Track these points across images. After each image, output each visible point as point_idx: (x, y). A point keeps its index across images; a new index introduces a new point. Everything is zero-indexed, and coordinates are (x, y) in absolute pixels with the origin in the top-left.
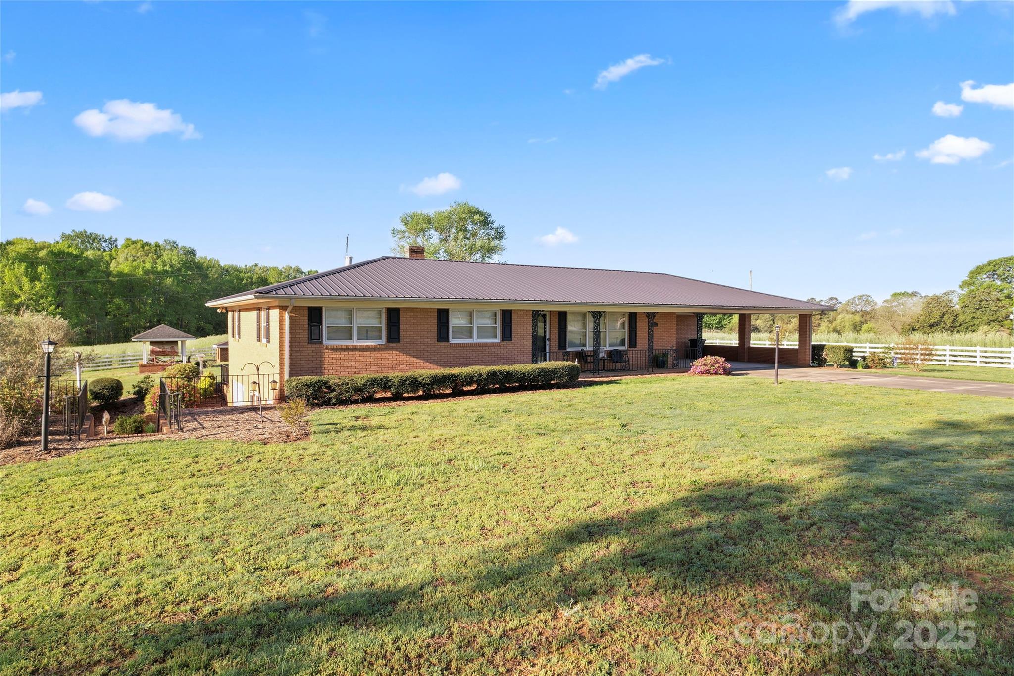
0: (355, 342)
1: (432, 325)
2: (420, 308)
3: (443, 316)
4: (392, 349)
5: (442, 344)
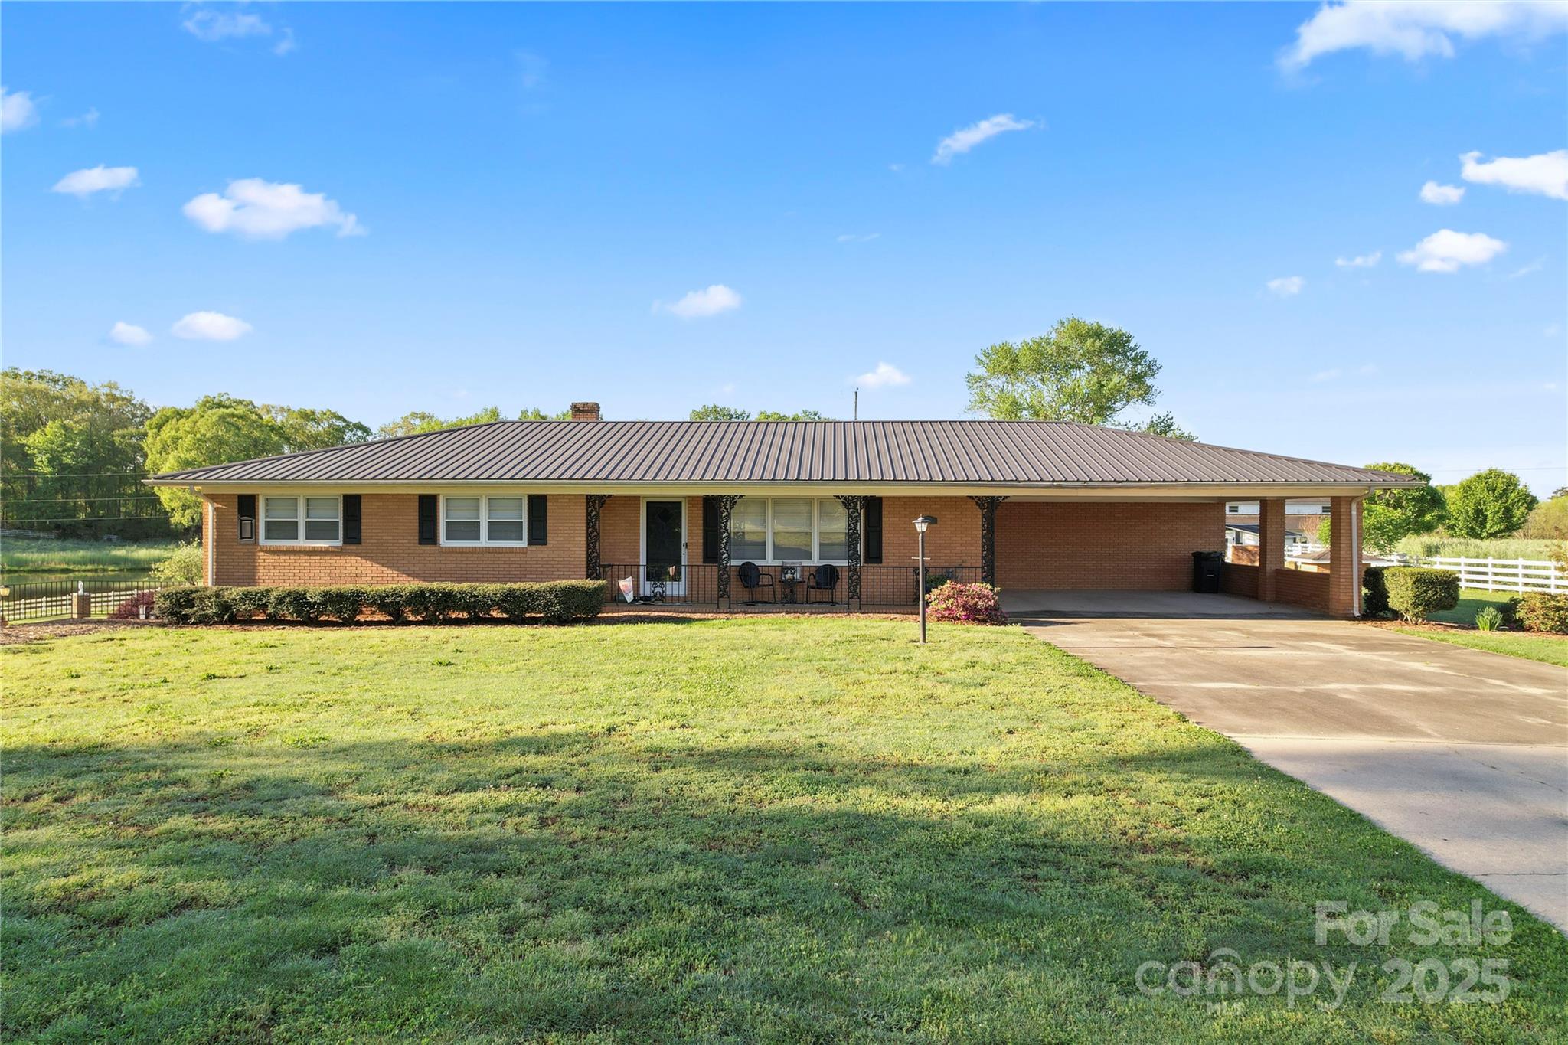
0: (302, 542)
1: (411, 519)
2: (393, 495)
3: (427, 506)
4: (350, 553)
5: (427, 548)
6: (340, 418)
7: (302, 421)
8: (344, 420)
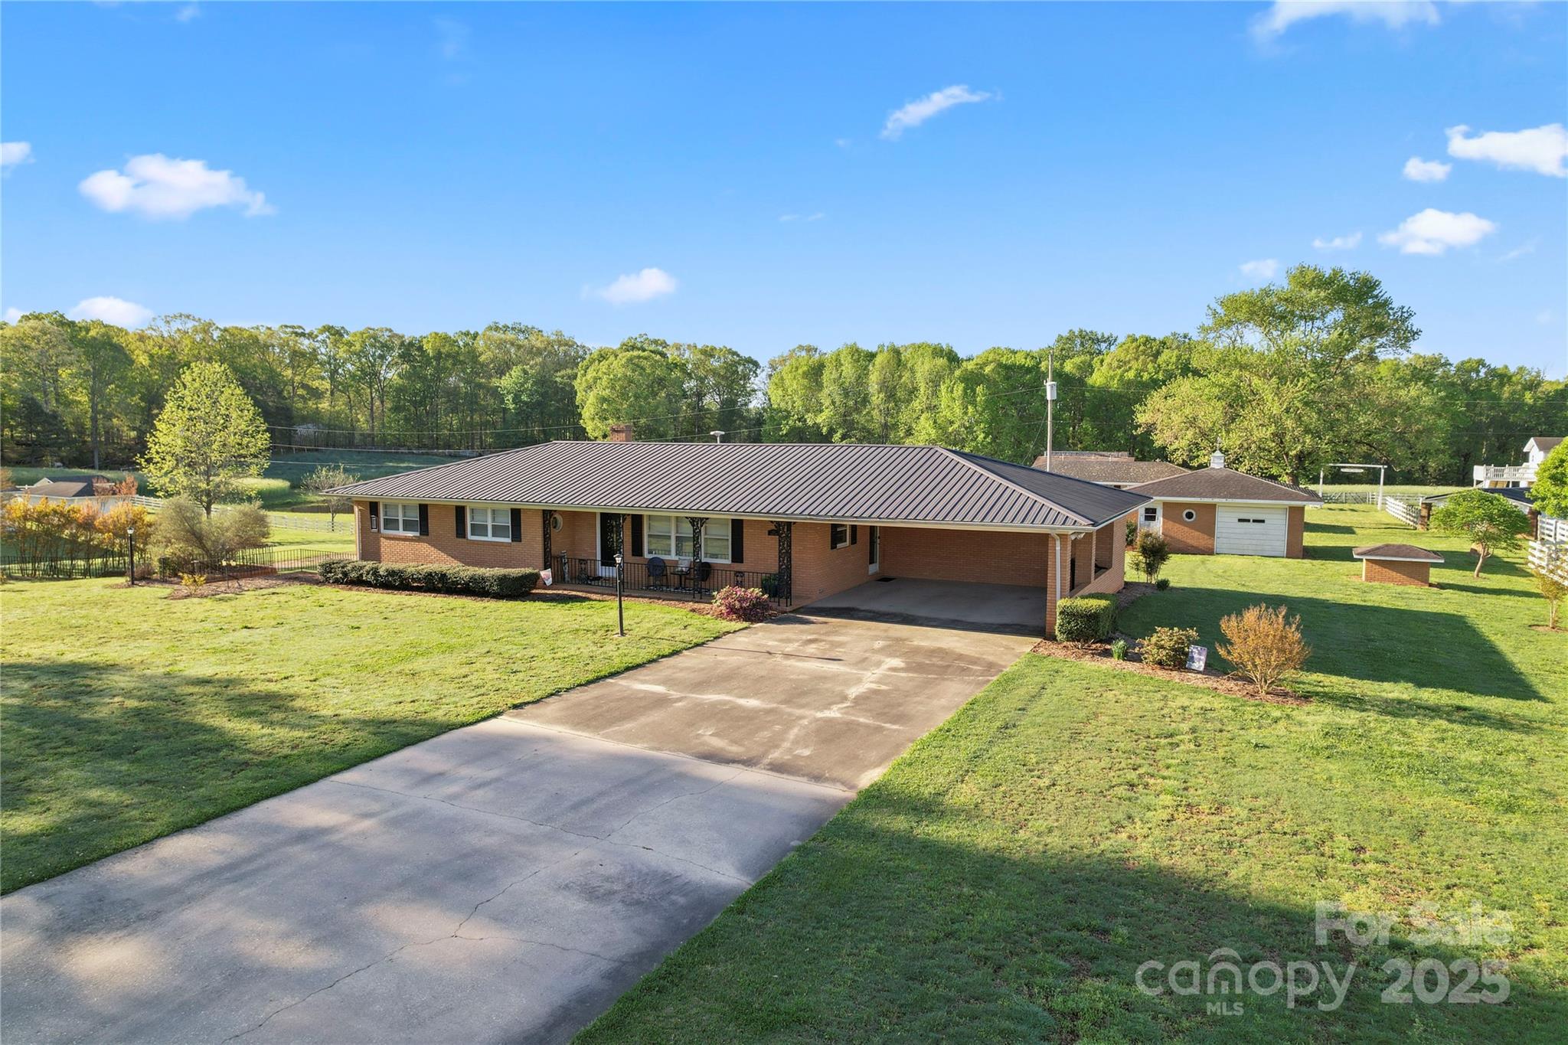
0: (400, 533)
1: (452, 520)
2: (443, 505)
3: (460, 513)
4: (423, 541)
5: (460, 540)
6: (735, 353)
7: (703, 357)
8: (738, 355)
